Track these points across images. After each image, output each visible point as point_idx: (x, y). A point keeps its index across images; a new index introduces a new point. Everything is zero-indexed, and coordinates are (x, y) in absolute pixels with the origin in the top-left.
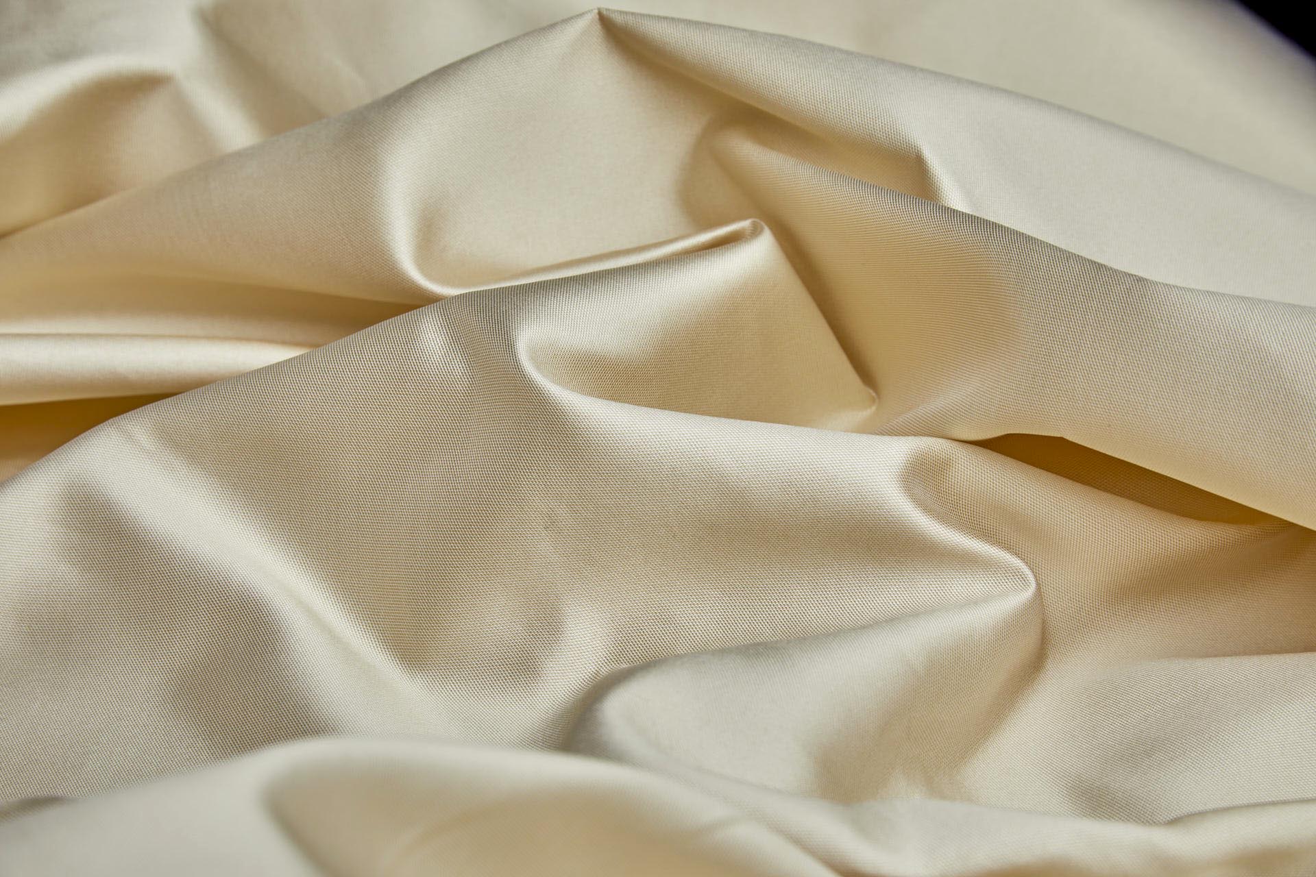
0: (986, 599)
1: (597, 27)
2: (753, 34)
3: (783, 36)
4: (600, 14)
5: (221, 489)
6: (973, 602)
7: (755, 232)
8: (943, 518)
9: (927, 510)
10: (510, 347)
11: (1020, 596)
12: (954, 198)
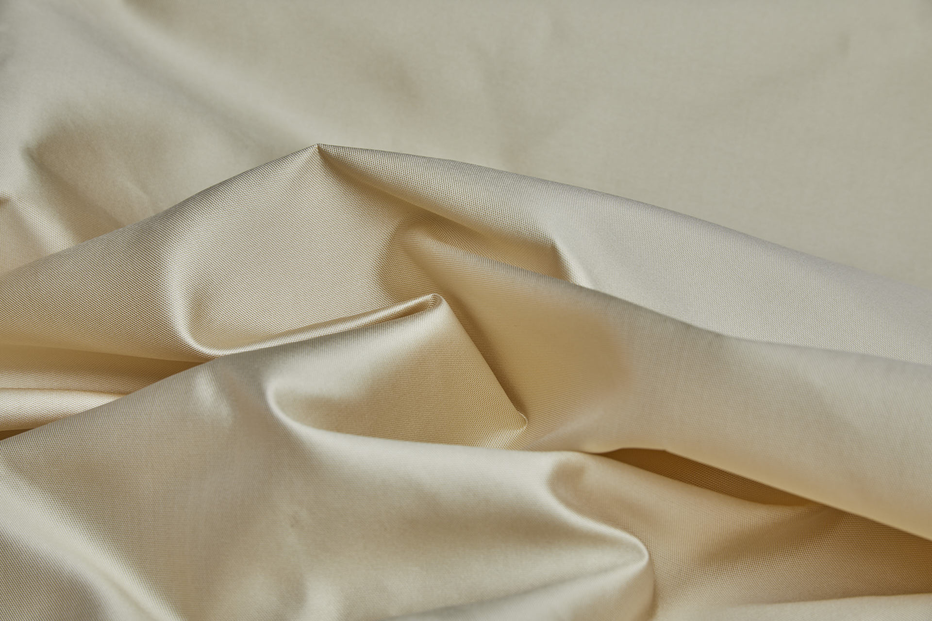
0: (613, 568)
1: (318, 157)
2: (430, 159)
3: (452, 161)
4: (319, 148)
5: (53, 502)
6: (604, 571)
7: (436, 304)
8: (580, 510)
9: (568, 504)
10: (261, 394)
11: (639, 565)
12: (580, 277)
